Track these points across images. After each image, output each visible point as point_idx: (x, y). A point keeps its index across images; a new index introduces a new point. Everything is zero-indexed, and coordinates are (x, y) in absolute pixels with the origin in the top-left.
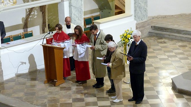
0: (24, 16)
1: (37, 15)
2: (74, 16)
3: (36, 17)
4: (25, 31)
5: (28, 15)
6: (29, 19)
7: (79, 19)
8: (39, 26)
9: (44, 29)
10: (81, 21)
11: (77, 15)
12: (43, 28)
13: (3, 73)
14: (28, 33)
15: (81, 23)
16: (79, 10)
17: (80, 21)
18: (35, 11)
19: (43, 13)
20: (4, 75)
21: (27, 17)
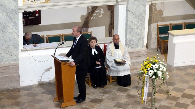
0: (85, 13)
1: (103, 14)
2: (131, 23)
3: (101, 16)
4: (84, 31)
5: (90, 12)
6: (92, 17)
7: (138, 28)
8: (105, 27)
9: (112, 31)
10: (142, 31)
11: (136, 23)
12: (110, 30)
13: (20, 79)
14: (89, 34)
15: (142, 33)
16: (139, 17)
17: (139, 30)
18: (101, 9)
19: (111, 13)
20: (21, 81)
21: (88, 15)
